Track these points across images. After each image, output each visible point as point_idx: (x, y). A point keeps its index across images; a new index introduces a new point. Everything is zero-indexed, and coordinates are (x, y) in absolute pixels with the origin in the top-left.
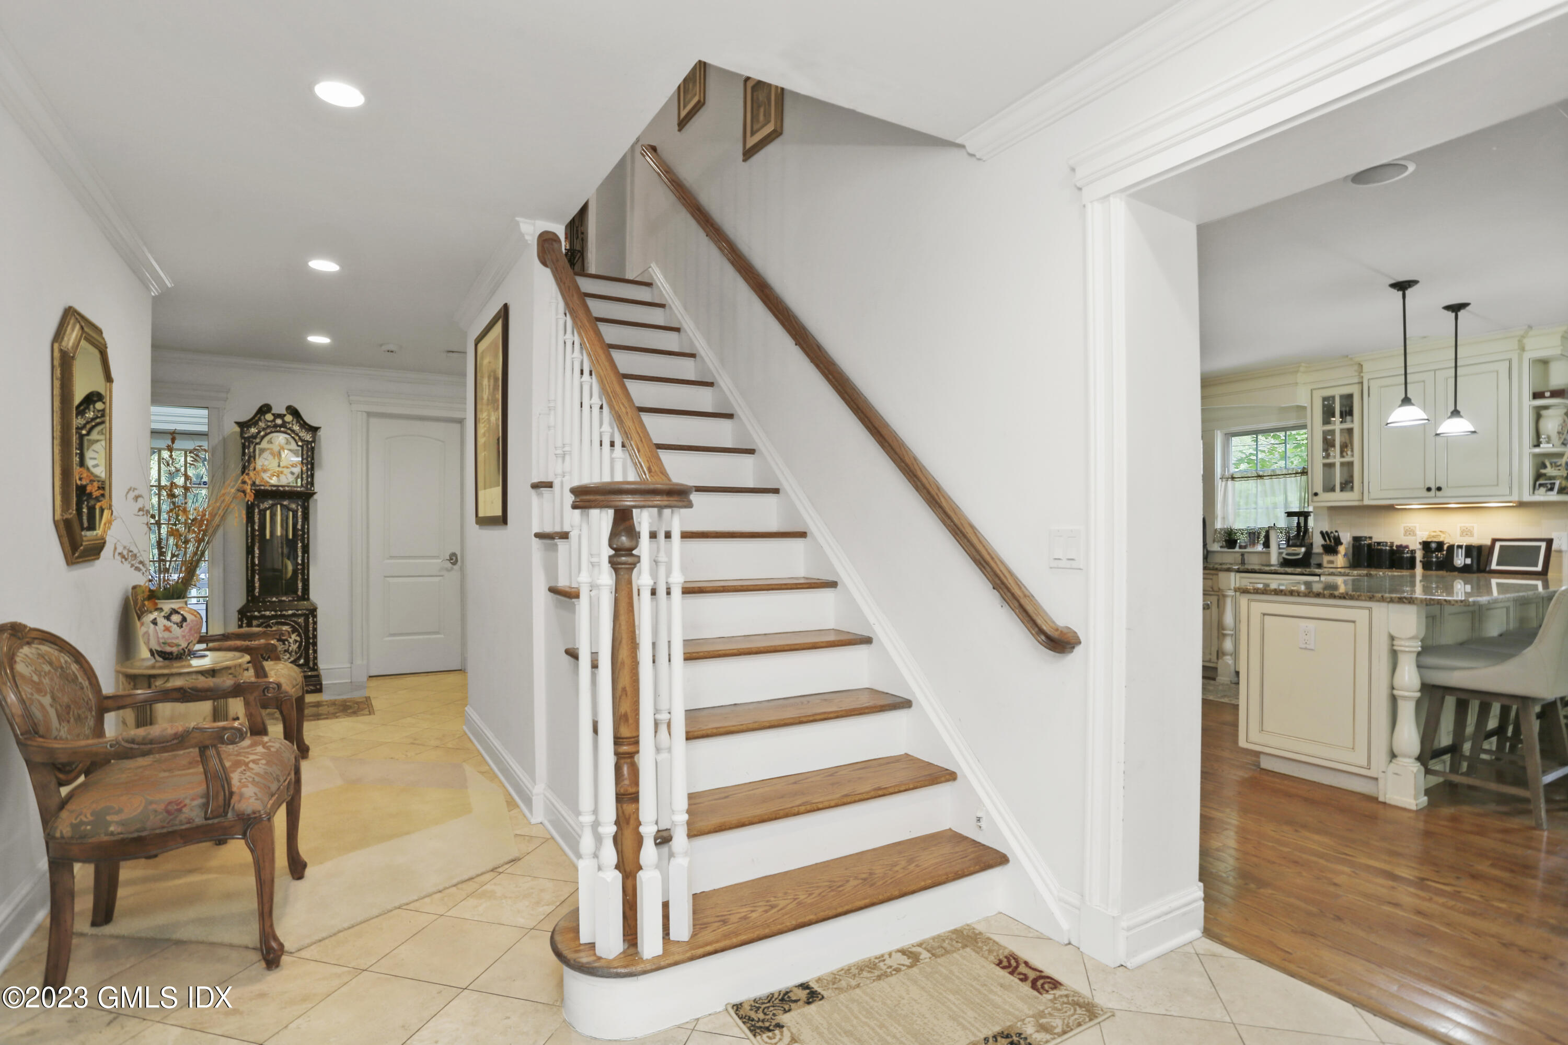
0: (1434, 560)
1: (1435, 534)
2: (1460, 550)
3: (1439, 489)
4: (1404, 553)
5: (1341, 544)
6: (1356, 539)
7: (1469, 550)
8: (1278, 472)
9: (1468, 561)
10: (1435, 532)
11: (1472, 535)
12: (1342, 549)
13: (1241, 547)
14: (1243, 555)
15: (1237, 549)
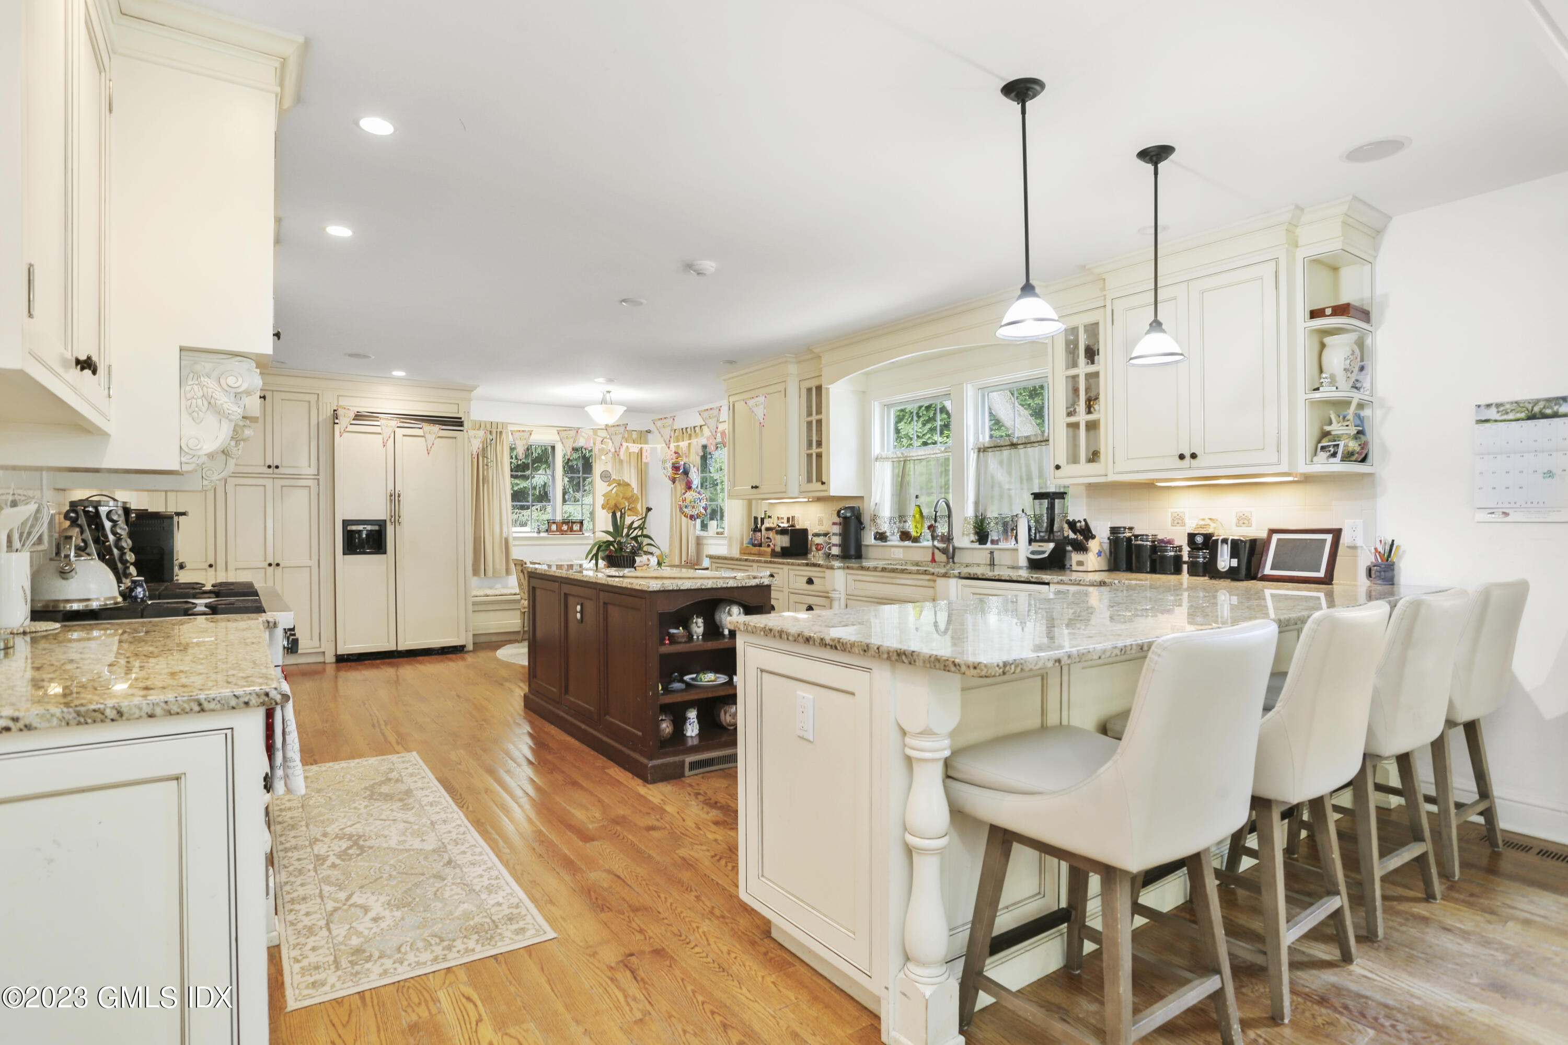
0: (1201, 560)
1: (1202, 523)
2: (1225, 546)
3: (1194, 456)
4: (1166, 551)
5: (1093, 537)
6: (1114, 530)
7: (1236, 547)
8: (1033, 439)
9: (1234, 563)
10: (1203, 520)
11: (1250, 525)
12: (1093, 545)
13: (993, 542)
14: (992, 553)
15: (989, 545)
